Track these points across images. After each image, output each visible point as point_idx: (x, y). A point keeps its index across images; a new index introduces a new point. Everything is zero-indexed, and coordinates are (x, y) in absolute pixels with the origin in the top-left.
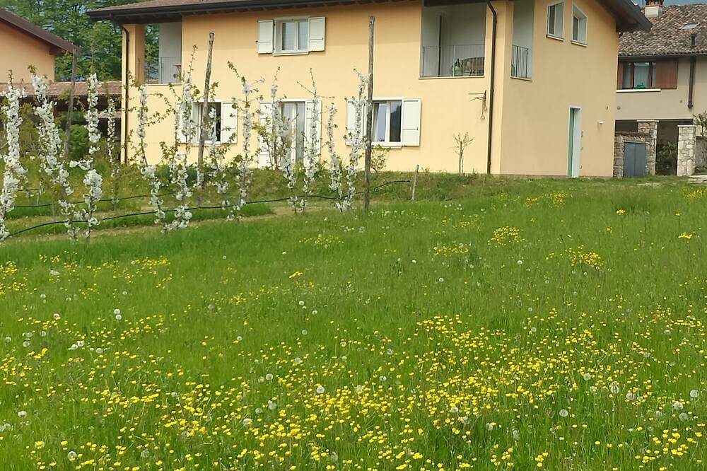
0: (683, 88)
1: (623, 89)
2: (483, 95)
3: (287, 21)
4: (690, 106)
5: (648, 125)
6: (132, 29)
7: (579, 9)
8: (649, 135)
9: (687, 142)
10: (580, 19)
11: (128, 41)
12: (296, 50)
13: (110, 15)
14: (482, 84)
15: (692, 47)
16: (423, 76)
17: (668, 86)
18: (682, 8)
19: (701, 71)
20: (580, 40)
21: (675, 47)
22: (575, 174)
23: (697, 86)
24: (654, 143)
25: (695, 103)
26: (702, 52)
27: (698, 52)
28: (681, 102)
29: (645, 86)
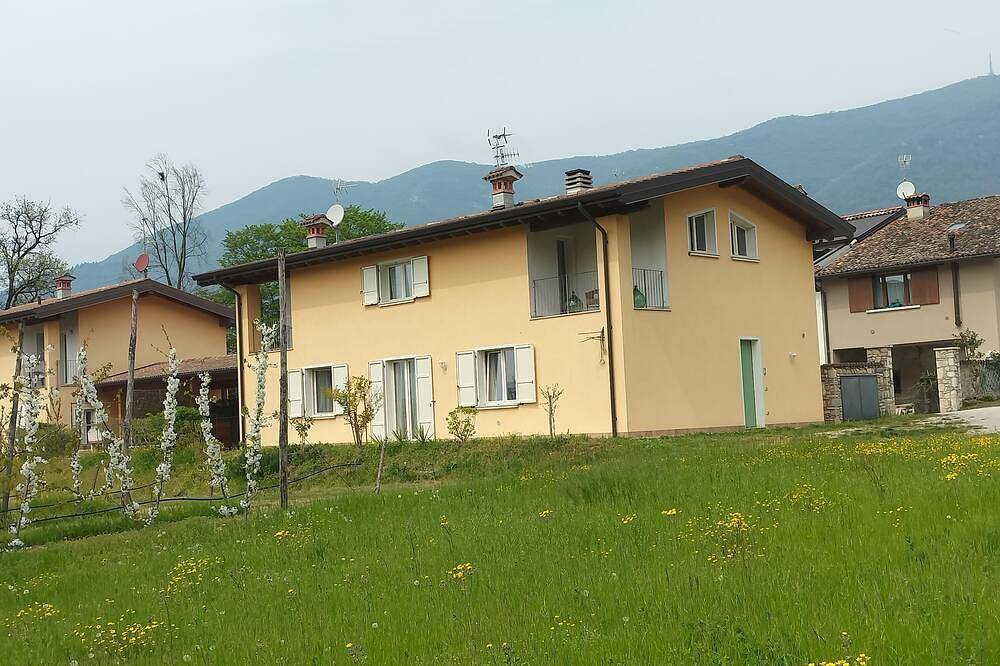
0: (947, 302)
1: (875, 309)
2: (599, 334)
3: (396, 264)
4: (959, 323)
5: (878, 352)
6: (243, 291)
7: (741, 217)
8: (881, 365)
9: (947, 369)
10: (748, 229)
11: (240, 305)
12: (403, 298)
13: (215, 278)
14: (595, 321)
15: (951, 252)
16: (535, 317)
17: (928, 300)
18: (954, 206)
19: (965, 280)
20: (750, 255)
21: (935, 252)
22: (761, 423)
23: (964, 298)
24: (889, 374)
25: (964, 319)
26: (963, 256)
27: (957, 256)
28: (947, 319)
29: (901, 301)
